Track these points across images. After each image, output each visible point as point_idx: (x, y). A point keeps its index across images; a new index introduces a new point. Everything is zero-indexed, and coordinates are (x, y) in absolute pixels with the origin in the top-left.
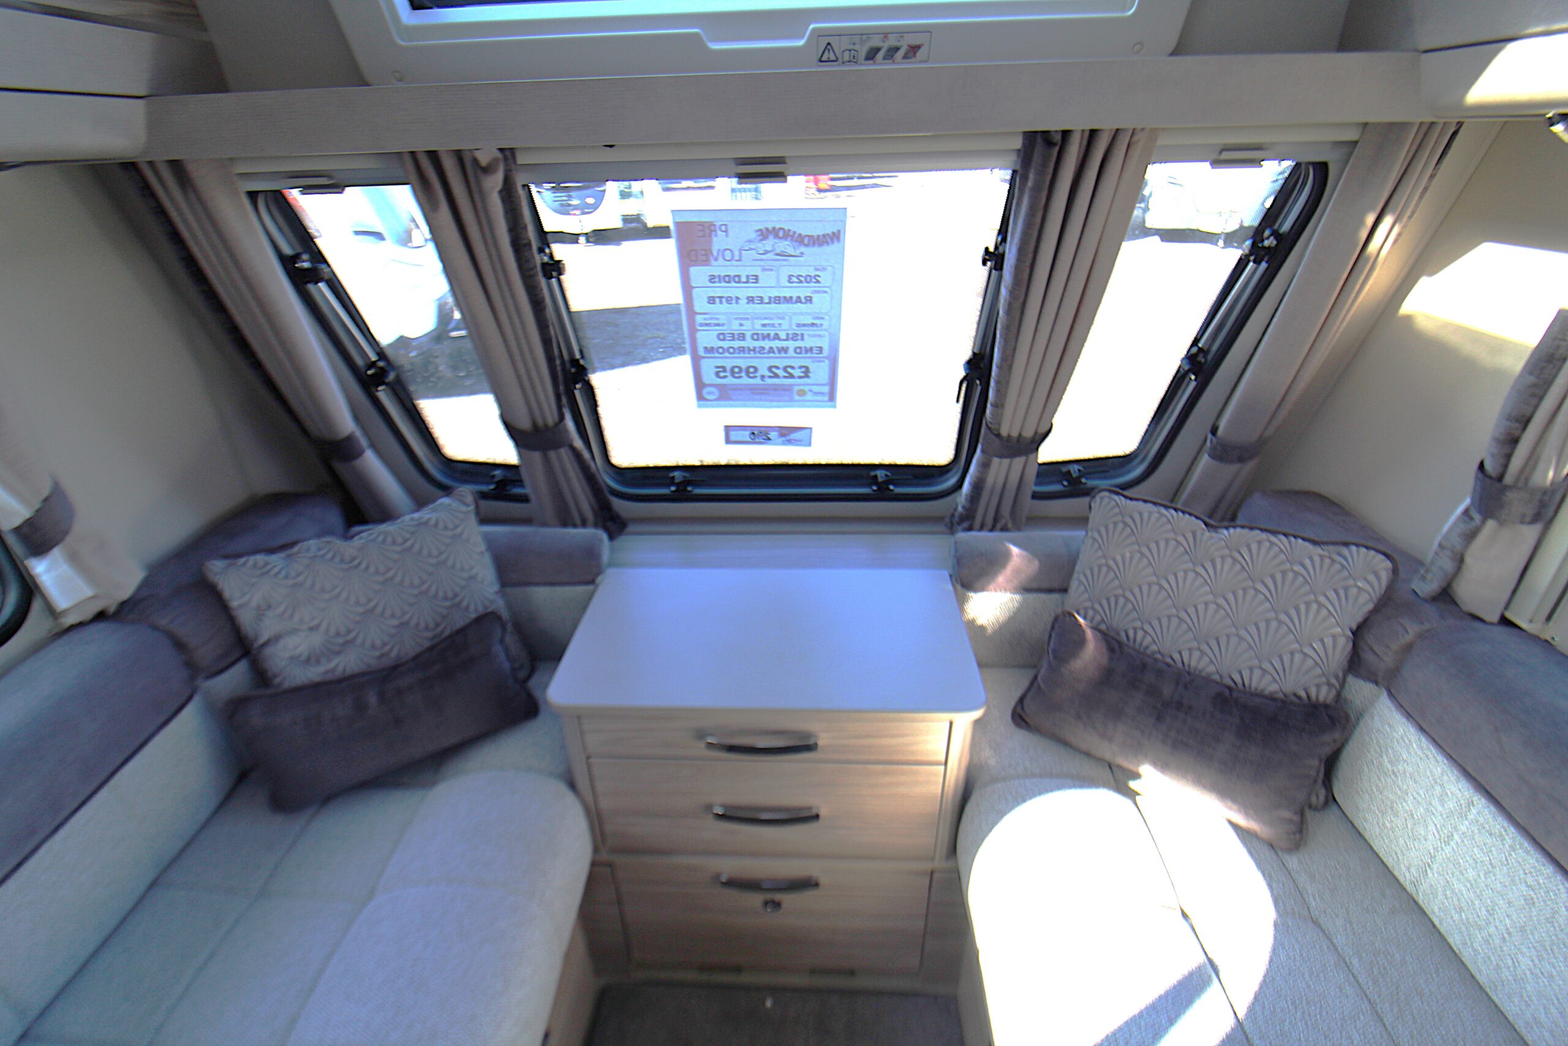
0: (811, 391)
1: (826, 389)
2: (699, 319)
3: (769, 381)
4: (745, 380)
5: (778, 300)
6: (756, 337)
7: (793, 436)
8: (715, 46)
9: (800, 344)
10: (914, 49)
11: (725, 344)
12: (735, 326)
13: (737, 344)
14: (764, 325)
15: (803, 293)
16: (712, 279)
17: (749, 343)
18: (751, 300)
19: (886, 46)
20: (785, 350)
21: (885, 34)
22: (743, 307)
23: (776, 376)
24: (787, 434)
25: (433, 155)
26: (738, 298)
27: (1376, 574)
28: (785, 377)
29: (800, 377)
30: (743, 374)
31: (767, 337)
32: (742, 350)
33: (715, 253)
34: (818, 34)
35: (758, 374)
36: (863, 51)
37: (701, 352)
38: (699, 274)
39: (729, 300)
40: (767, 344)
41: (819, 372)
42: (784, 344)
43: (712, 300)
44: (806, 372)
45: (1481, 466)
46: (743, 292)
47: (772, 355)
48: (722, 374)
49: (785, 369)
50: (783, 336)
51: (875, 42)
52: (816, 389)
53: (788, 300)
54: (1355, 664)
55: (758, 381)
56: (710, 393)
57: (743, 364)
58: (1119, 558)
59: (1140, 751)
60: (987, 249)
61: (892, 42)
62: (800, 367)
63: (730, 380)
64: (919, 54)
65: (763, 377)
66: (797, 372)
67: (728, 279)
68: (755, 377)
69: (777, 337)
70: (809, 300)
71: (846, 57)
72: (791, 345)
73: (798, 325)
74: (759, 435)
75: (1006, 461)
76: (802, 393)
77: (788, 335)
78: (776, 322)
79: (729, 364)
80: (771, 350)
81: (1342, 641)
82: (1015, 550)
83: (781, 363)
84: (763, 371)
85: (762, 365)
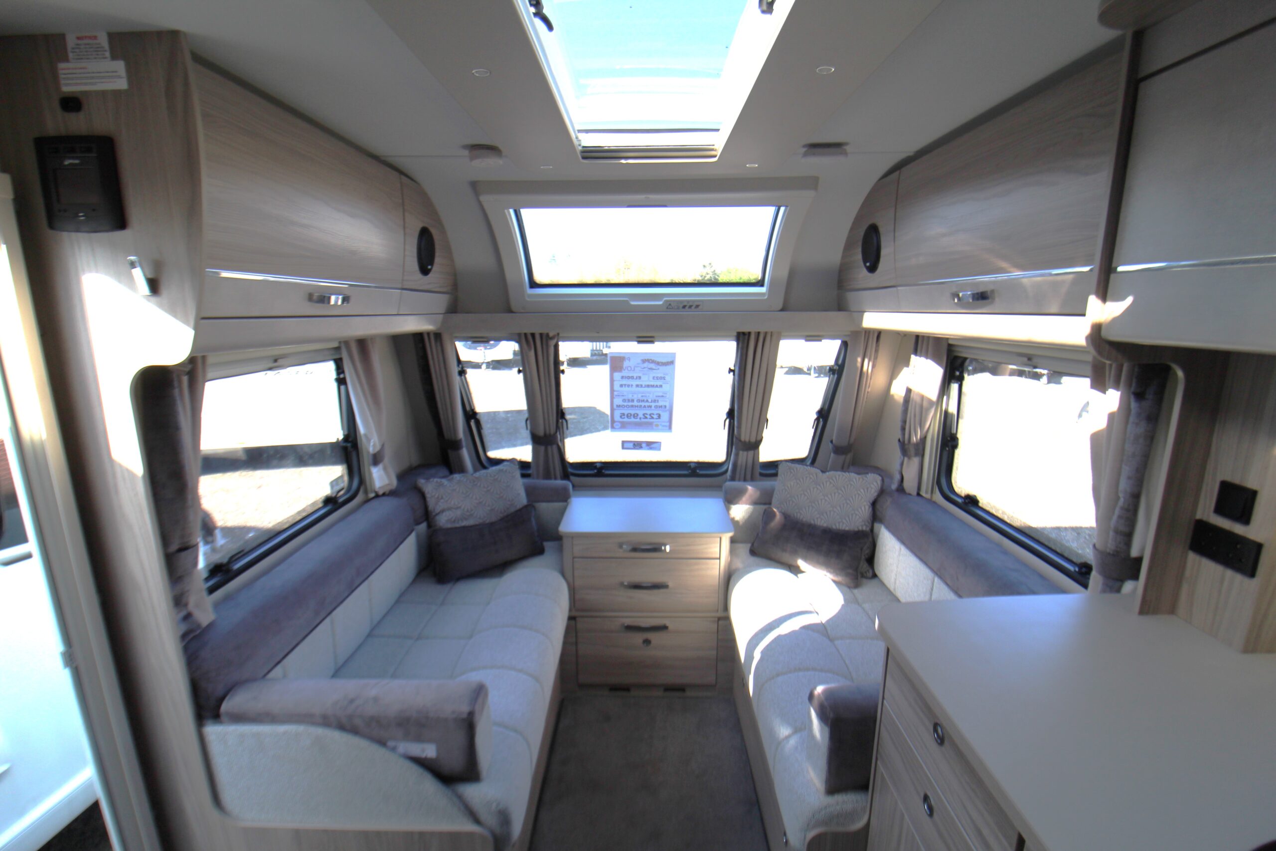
0: (661, 425)
1: (668, 424)
2: (615, 393)
3: (643, 420)
4: (633, 420)
5: (648, 386)
6: (639, 401)
7: (653, 446)
8: (633, 303)
9: (657, 404)
10: (697, 306)
11: (625, 404)
12: (630, 397)
13: (630, 404)
14: (642, 396)
15: (658, 383)
16: (622, 377)
17: (635, 403)
18: (637, 386)
19: (688, 305)
20: (650, 407)
21: (688, 301)
22: (634, 389)
23: (646, 418)
24: (650, 445)
25: (533, 335)
26: (632, 385)
27: (876, 482)
28: (650, 418)
29: (656, 419)
30: (632, 417)
31: (643, 401)
32: (632, 406)
33: (624, 368)
34: (666, 301)
35: (639, 417)
36: (681, 306)
37: (615, 407)
38: (617, 375)
39: (628, 386)
40: (643, 404)
41: (665, 416)
42: (651, 404)
43: (621, 386)
44: (659, 416)
46: (634, 383)
47: (645, 409)
48: (623, 417)
49: (650, 415)
50: (650, 400)
51: (685, 304)
52: (663, 424)
53: (653, 386)
54: (875, 517)
55: (638, 420)
56: (617, 425)
57: (632, 412)
58: (789, 486)
59: (796, 553)
60: (730, 369)
61: (691, 304)
62: (657, 414)
63: (626, 420)
64: (700, 307)
65: (640, 418)
66: (655, 416)
67: (629, 378)
68: (637, 418)
69: (647, 401)
70: (661, 386)
71: (676, 307)
72: (653, 404)
73: (656, 396)
74: (637, 445)
75: (745, 453)
76: (657, 426)
77: (652, 400)
78: (648, 395)
79: (626, 412)
80: (645, 406)
81: (867, 507)
82: (750, 488)
83: (649, 412)
84: (641, 415)
85: (641, 413)
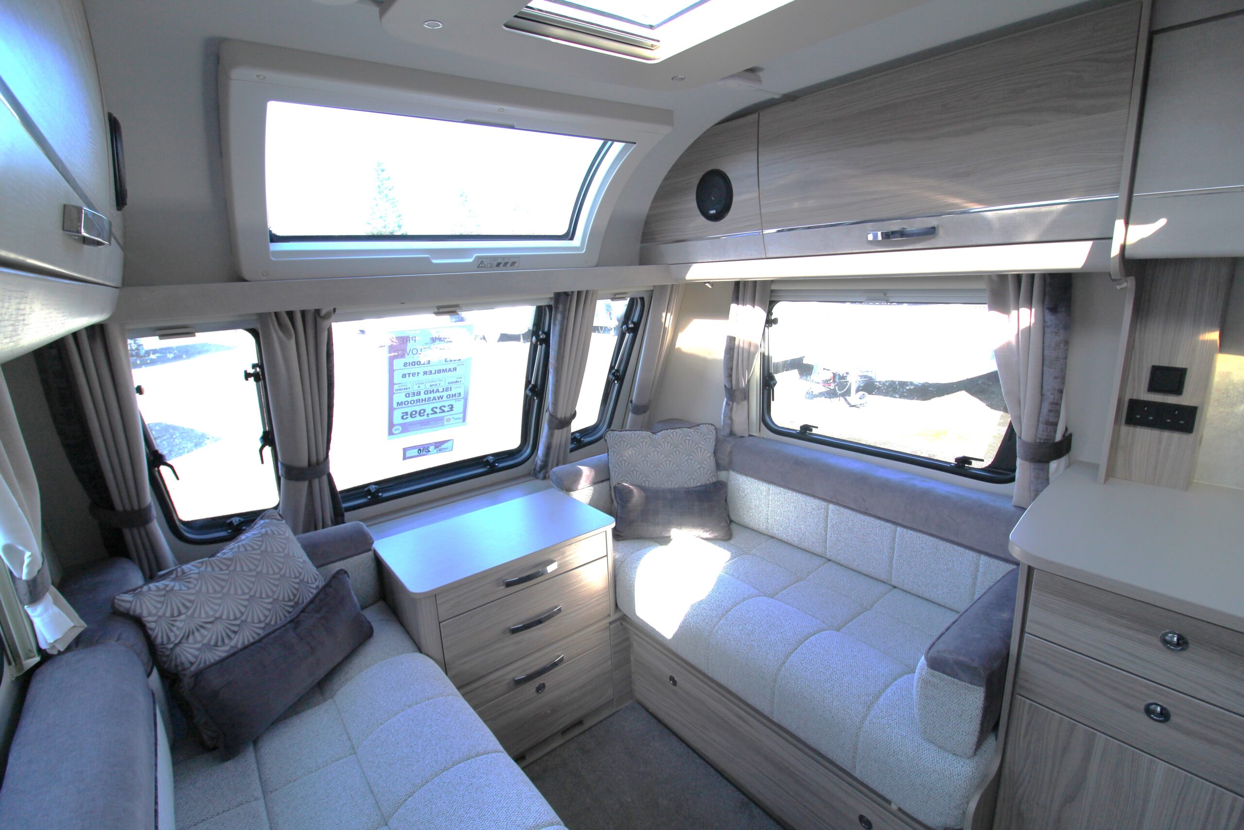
0: (453, 418)
1: (461, 416)
2: (396, 387)
3: (431, 416)
4: (418, 418)
5: (439, 371)
6: (426, 392)
7: (443, 447)
8: (435, 261)
9: (449, 393)
10: (514, 263)
11: (409, 399)
12: (415, 389)
13: (416, 398)
14: (431, 386)
15: (452, 366)
16: (405, 364)
17: (423, 396)
18: (425, 373)
19: (503, 262)
20: (441, 397)
21: (503, 258)
22: (422, 377)
23: (436, 413)
24: (439, 446)
26: (418, 373)
28: (440, 413)
29: (448, 411)
30: (417, 415)
31: (432, 392)
32: (418, 401)
33: (408, 351)
34: (478, 258)
35: (426, 414)
36: (495, 263)
37: (395, 405)
38: (398, 363)
39: (414, 375)
40: (432, 396)
41: (458, 406)
42: (441, 394)
43: (404, 376)
44: (452, 407)
45: (725, 386)
46: (421, 369)
47: (434, 401)
48: (405, 417)
49: (440, 408)
50: (441, 390)
51: (500, 261)
52: (455, 416)
53: (444, 371)
55: (425, 417)
56: (397, 429)
57: (418, 409)
59: (666, 523)
61: (506, 260)
62: (449, 406)
63: (410, 420)
64: (516, 265)
65: (428, 414)
66: (446, 409)
67: (414, 364)
68: (424, 415)
69: (438, 391)
70: (455, 369)
71: (489, 265)
72: (445, 394)
73: (449, 383)
74: (423, 450)
75: (560, 431)
76: (448, 420)
77: (443, 389)
78: (438, 383)
79: (409, 410)
80: (434, 398)
82: (582, 467)
83: (438, 405)
84: (429, 411)
85: (428, 408)
